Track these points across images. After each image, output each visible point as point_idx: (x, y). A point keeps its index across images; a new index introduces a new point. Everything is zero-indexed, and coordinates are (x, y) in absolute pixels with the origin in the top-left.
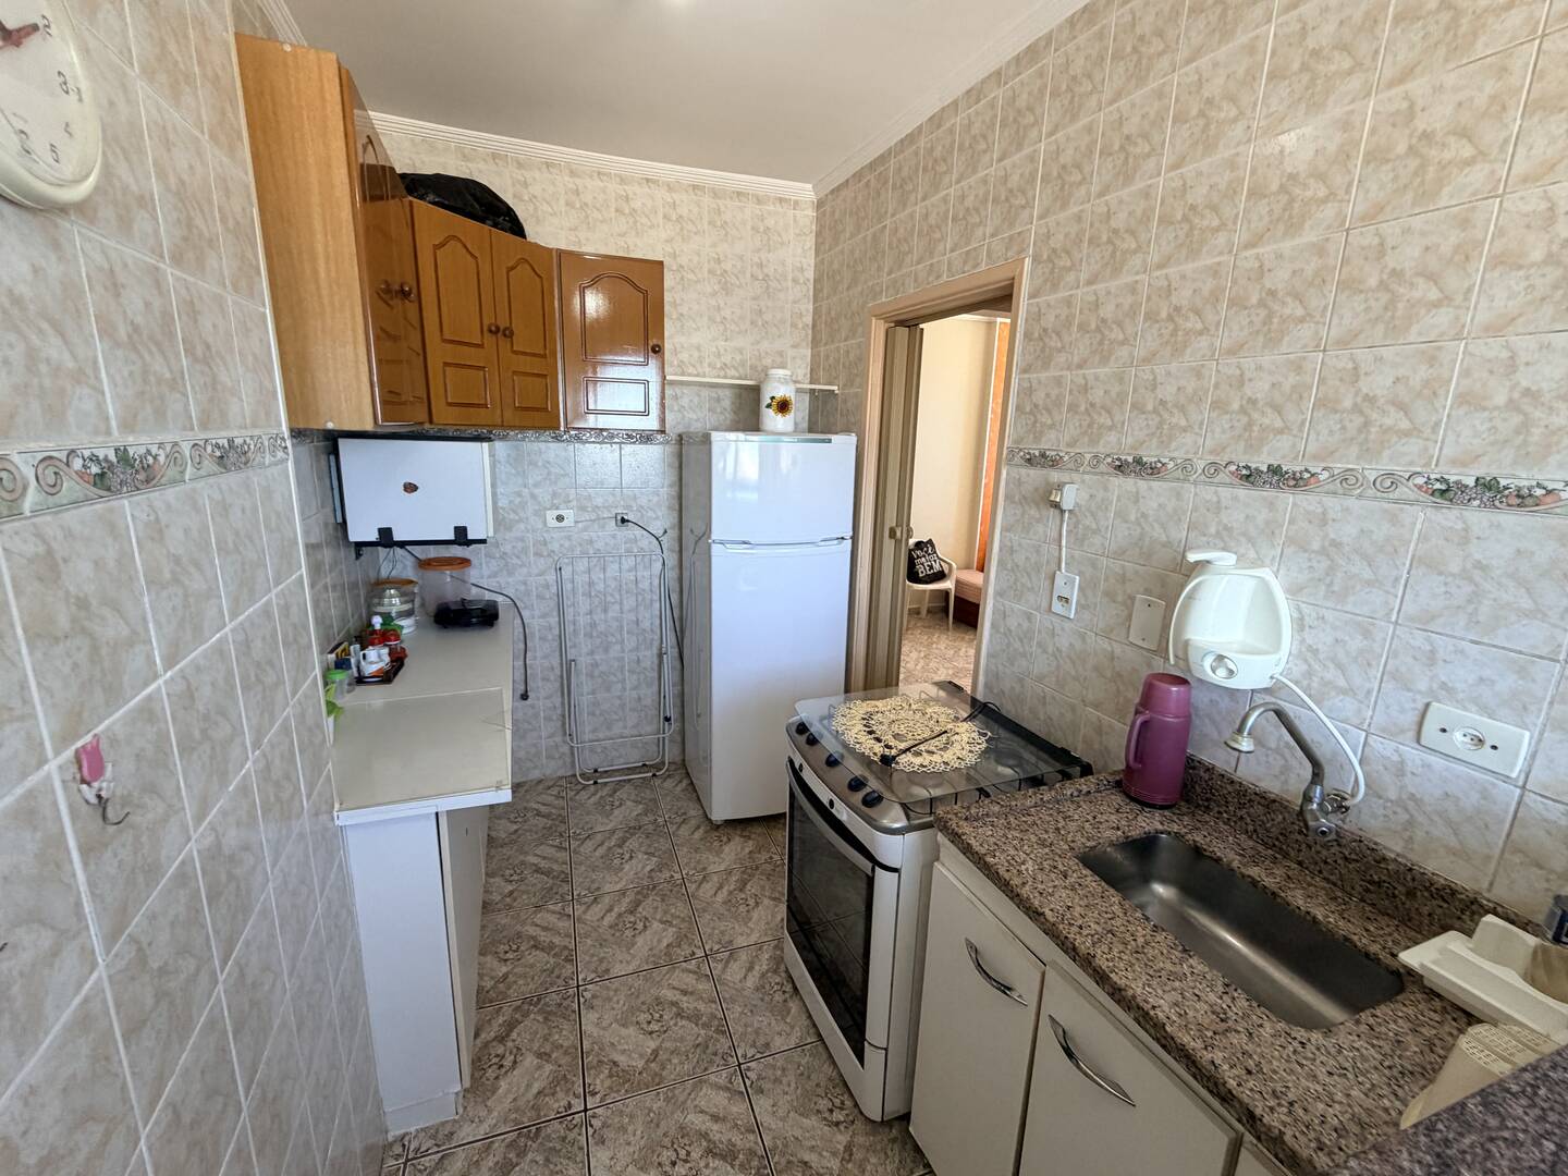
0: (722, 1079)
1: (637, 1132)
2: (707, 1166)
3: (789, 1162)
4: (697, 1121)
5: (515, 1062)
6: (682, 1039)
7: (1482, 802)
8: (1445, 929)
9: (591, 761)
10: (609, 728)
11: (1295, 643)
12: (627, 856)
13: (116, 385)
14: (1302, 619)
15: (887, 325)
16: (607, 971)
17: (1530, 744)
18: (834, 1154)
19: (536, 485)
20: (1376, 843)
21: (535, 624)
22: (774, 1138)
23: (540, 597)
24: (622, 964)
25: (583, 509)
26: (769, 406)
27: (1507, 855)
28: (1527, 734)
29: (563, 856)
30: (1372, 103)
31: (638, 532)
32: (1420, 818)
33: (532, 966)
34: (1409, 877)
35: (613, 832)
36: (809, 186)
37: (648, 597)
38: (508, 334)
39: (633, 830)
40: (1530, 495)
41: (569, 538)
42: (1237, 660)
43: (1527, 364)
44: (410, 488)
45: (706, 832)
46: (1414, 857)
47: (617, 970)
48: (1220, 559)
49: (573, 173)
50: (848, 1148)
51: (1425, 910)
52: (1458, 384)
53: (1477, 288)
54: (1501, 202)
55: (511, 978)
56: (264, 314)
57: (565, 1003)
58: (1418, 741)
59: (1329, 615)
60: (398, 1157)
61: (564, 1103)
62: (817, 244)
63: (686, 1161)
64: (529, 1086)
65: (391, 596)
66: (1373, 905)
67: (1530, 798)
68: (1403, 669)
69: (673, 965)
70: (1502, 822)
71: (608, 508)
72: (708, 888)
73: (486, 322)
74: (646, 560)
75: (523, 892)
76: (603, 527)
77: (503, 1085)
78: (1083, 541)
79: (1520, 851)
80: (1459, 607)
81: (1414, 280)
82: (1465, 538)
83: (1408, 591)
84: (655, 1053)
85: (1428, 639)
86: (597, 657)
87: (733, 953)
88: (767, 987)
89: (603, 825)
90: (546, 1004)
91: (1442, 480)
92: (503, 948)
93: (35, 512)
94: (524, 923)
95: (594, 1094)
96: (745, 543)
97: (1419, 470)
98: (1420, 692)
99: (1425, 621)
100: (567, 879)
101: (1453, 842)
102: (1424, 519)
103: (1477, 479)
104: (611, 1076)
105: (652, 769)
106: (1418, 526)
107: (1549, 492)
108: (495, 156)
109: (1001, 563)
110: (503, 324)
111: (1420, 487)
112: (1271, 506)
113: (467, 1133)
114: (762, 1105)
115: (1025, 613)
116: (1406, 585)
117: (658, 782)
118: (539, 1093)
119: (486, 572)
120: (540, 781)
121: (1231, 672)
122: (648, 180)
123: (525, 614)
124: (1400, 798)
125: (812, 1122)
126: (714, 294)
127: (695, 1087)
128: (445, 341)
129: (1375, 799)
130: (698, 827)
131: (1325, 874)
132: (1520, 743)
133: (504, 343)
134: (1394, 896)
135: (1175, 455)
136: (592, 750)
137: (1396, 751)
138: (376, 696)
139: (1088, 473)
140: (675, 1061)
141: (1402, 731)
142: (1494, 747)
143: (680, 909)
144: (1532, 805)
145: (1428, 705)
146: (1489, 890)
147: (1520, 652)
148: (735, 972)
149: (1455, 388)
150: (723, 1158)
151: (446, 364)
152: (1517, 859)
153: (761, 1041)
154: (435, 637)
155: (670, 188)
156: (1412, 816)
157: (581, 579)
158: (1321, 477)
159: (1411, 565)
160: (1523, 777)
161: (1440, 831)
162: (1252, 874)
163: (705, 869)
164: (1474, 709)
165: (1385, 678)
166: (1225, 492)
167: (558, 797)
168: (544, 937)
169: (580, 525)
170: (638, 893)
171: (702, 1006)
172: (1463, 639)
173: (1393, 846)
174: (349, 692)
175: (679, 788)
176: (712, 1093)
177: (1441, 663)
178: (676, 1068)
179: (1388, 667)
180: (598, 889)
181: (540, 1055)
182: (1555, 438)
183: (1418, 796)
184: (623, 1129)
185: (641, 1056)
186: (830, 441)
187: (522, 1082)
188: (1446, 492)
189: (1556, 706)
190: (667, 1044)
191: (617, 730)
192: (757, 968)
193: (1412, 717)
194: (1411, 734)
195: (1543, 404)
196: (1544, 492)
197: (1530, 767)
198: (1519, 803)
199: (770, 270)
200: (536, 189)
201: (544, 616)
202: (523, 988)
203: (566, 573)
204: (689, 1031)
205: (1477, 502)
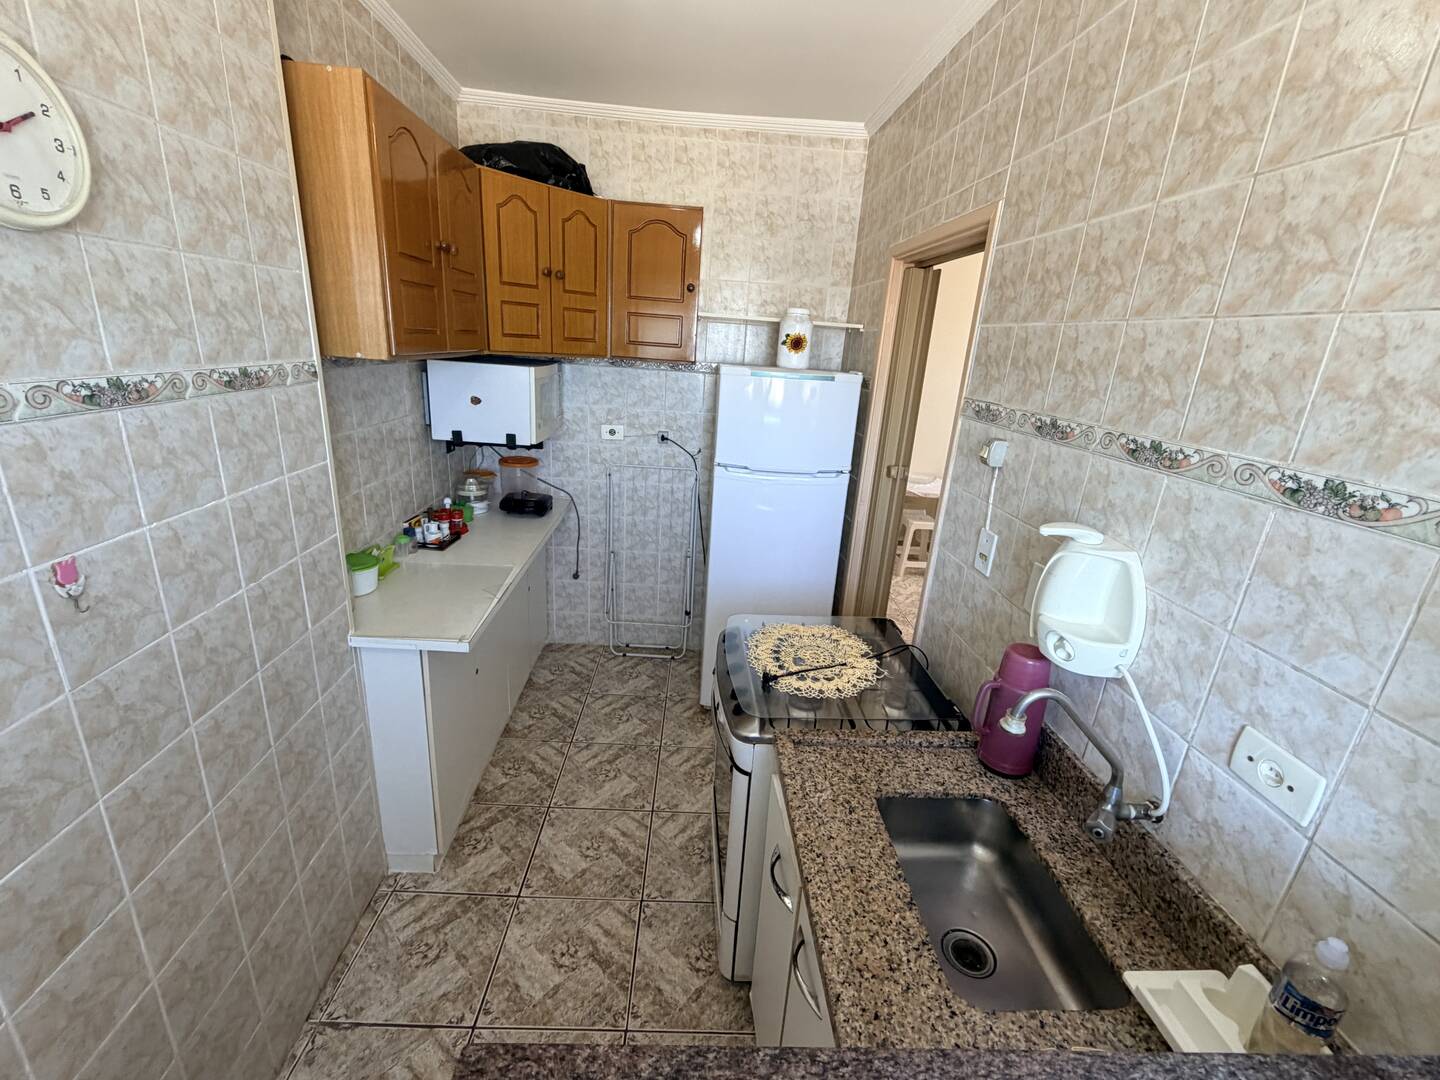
0: (624, 908)
1: (545, 927)
2: (586, 965)
3: (647, 985)
4: (593, 931)
5: (485, 848)
6: (607, 868)
7: (1274, 845)
8: (1214, 966)
9: (626, 638)
10: (641, 612)
11: (1147, 636)
12: (624, 718)
13: (113, 336)
14: (1155, 612)
15: (907, 266)
16: (574, 802)
17: (1324, 794)
18: (685, 991)
19: (596, 403)
20: (1177, 862)
21: (588, 518)
22: (644, 963)
23: (593, 496)
24: (588, 800)
25: (631, 425)
26: (784, 343)
27: (1284, 909)
28: (1323, 782)
29: (578, 707)
30: (1300, 18)
31: (677, 448)
32: (1219, 847)
33: (523, 783)
34: (1194, 905)
35: (622, 697)
36: (862, 124)
37: (681, 506)
38: (561, 277)
39: (637, 699)
40: (1373, 508)
41: (619, 450)
42: (1074, 644)
43: (1397, 348)
44: (476, 401)
45: (695, 713)
46: (1205, 885)
47: (582, 803)
48: (1082, 537)
49: (641, 129)
50: (699, 992)
51: (1202, 942)
52: (1327, 366)
53: (1364, 249)
54: (1404, 141)
55: (506, 788)
56: (301, 275)
57: (535, 817)
58: (1229, 764)
59: (1178, 612)
60: (390, 886)
61: (506, 887)
62: (866, 182)
63: (572, 956)
64: (488, 867)
65: (471, 484)
66: (1161, 923)
67: (1315, 853)
68: (1230, 684)
69: (624, 810)
70: (1287, 871)
71: (652, 427)
72: (676, 760)
73: (541, 267)
74: (682, 475)
75: (539, 728)
76: (647, 442)
77: (472, 860)
78: (1005, 501)
79: (1299, 909)
80: (1288, 626)
81: (1307, 238)
82: (1306, 548)
83: (1246, 599)
84: (584, 872)
85: (1255, 655)
86: (636, 552)
87: (673, 816)
88: (690, 849)
89: (617, 689)
90: (523, 814)
91: (1295, 478)
92: (509, 765)
93: (23, 420)
94: (530, 751)
95: (529, 887)
96: (746, 468)
97: (1276, 463)
98: (1239, 713)
99: (1256, 633)
100: (573, 725)
101: (1241, 879)
102: (1275, 519)
103: (1327, 482)
104: (545, 878)
105: (672, 652)
106: (1267, 528)
107: (1392, 506)
108: (577, 119)
109: (947, 512)
110: (556, 267)
111: (1273, 483)
112: (1148, 486)
113: (437, 885)
114: (647, 936)
115: (957, 564)
116: (1246, 592)
117: (673, 664)
118: (493, 874)
119: (552, 471)
120: (584, 646)
121: (1069, 657)
122: (705, 131)
123: (581, 509)
124: (1205, 820)
125: (680, 962)
126: (761, 235)
127: (602, 905)
128: (503, 283)
129: (1185, 816)
130: (690, 708)
131: (1130, 880)
132: (1315, 788)
133: (557, 285)
134: (1179, 919)
135: (1083, 420)
136: (627, 629)
137: (1210, 770)
138: (434, 558)
139: (1017, 431)
140: (595, 883)
141: (1219, 751)
142: (1291, 789)
143: (648, 769)
144: (1315, 860)
145: (1243, 728)
146: (1263, 940)
147: (1334, 689)
148: (670, 829)
149: (1324, 372)
150: (600, 963)
151: (503, 302)
152: (1292, 914)
153: (667, 888)
154: (500, 518)
155: (725, 136)
156: (1212, 843)
157: (626, 485)
158: (1193, 460)
159: (1254, 571)
160: (1313, 827)
161: (1232, 865)
162: (1048, 858)
163: (680, 743)
164: (1283, 742)
165: (1213, 689)
166: (1115, 465)
167: (593, 661)
168: (540, 765)
169: (628, 440)
170: (621, 749)
171: (632, 849)
172: (1285, 663)
173: (1191, 868)
174: (410, 553)
175: (689, 672)
176: (612, 914)
177: (1262, 685)
178: (596, 887)
179: (1217, 679)
180: (593, 739)
181: (503, 848)
182: (1408, 443)
183: (1220, 824)
184: (538, 918)
185: (573, 871)
186: (833, 379)
187: (484, 863)
188: (1296, 493)
189: (1357, 757)
190: (595, 869)
191: (648, 615)
192: (689, 832)
193: (1227, 738)
194: (1224, 756)
195: (1404, 399)
196: (1386, 505)
197: (1322, 817)
198: (1305, 856)
199: (816, 211)
200: (608, 147)
201: (595, 512)
202: (511, 798)
203: (615, 478)
204: (615, 864)
205: (1321, 509)
